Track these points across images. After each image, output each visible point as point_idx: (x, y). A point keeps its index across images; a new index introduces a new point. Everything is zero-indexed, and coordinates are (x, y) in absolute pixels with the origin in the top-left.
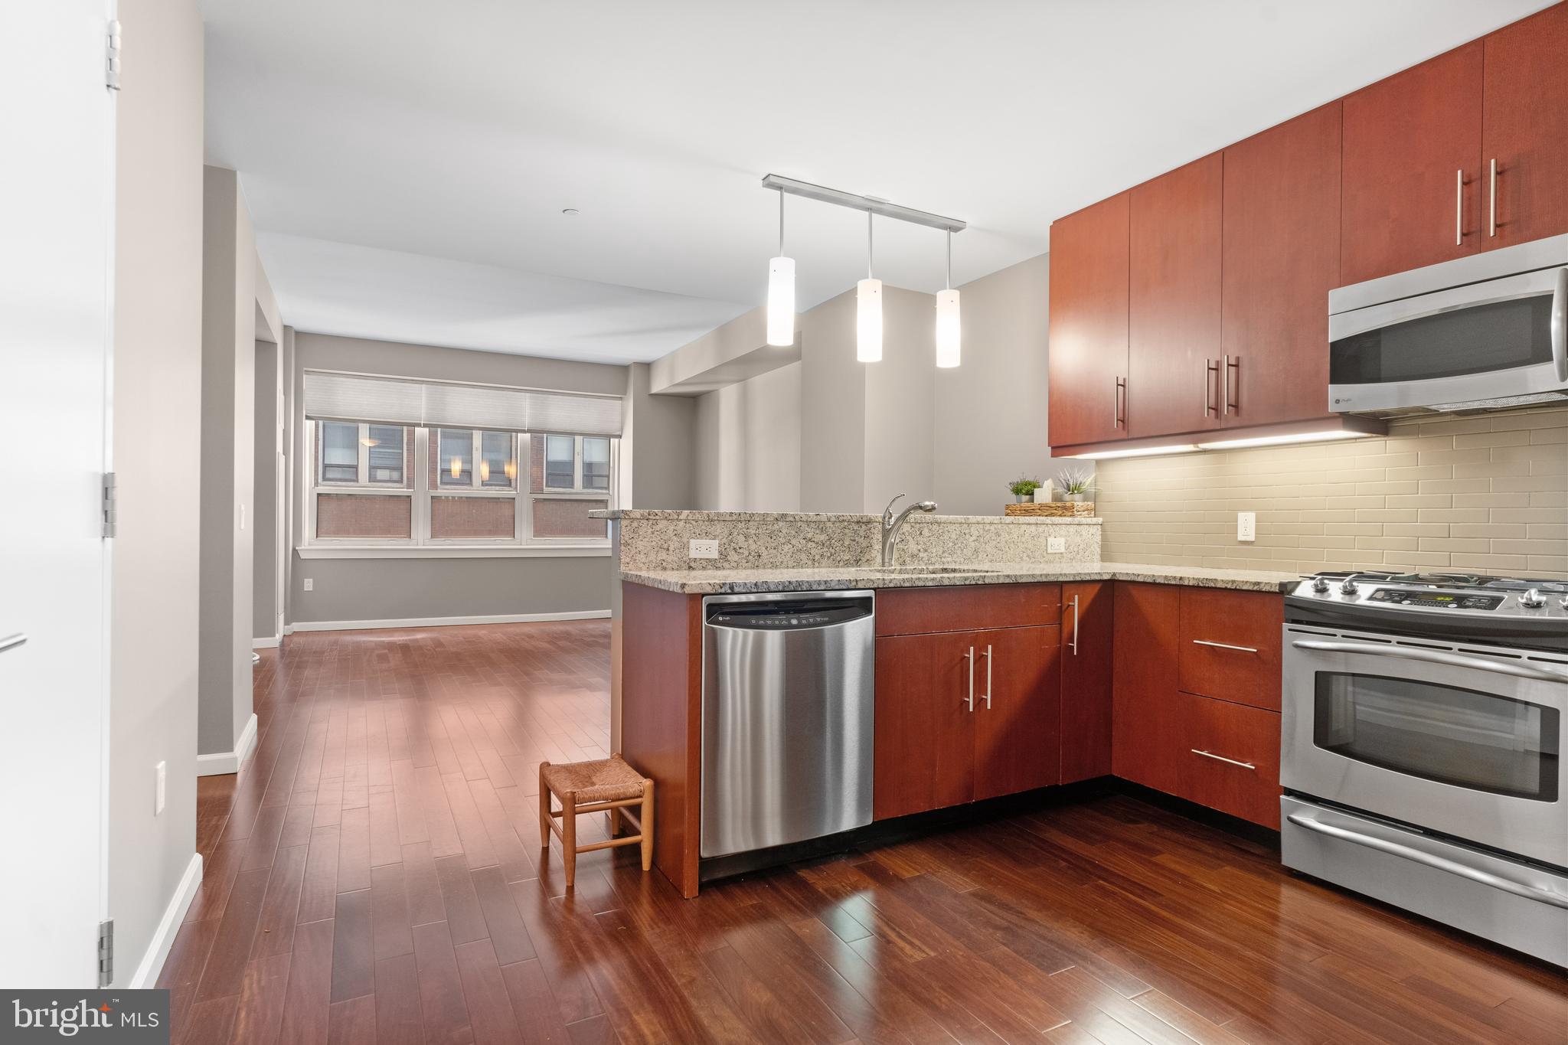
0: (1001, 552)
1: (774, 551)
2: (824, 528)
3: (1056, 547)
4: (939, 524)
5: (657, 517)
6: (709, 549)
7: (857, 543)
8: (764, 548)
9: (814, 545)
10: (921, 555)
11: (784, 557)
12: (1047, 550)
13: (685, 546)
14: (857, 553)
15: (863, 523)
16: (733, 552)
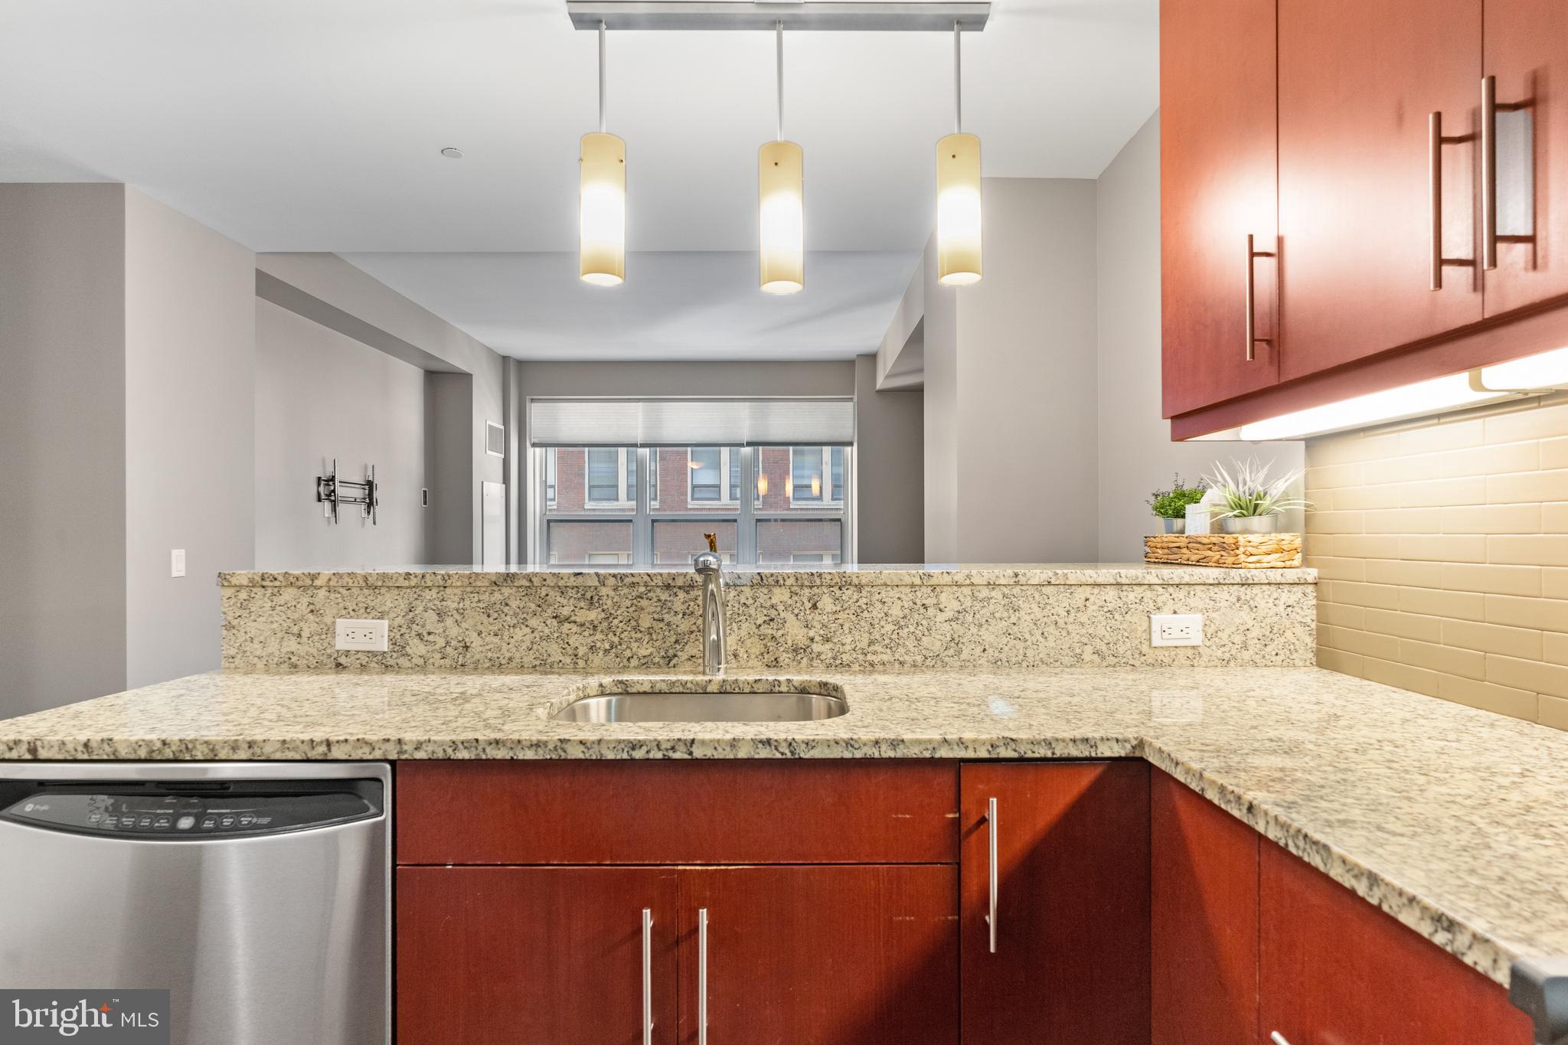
0: (1020, 645)
1: (496, 640)
2: (596, 598)
3: (1176, 633)
4: (859, 587)
5: (277, 583)
6: (369, 636)
8: (475, 634)
9: (575, 628)
10: (816, 647)
11: (514, 650)
12: (1150, 640)
13: (330, 631)
15: (680, 588)
16: (416, 641)
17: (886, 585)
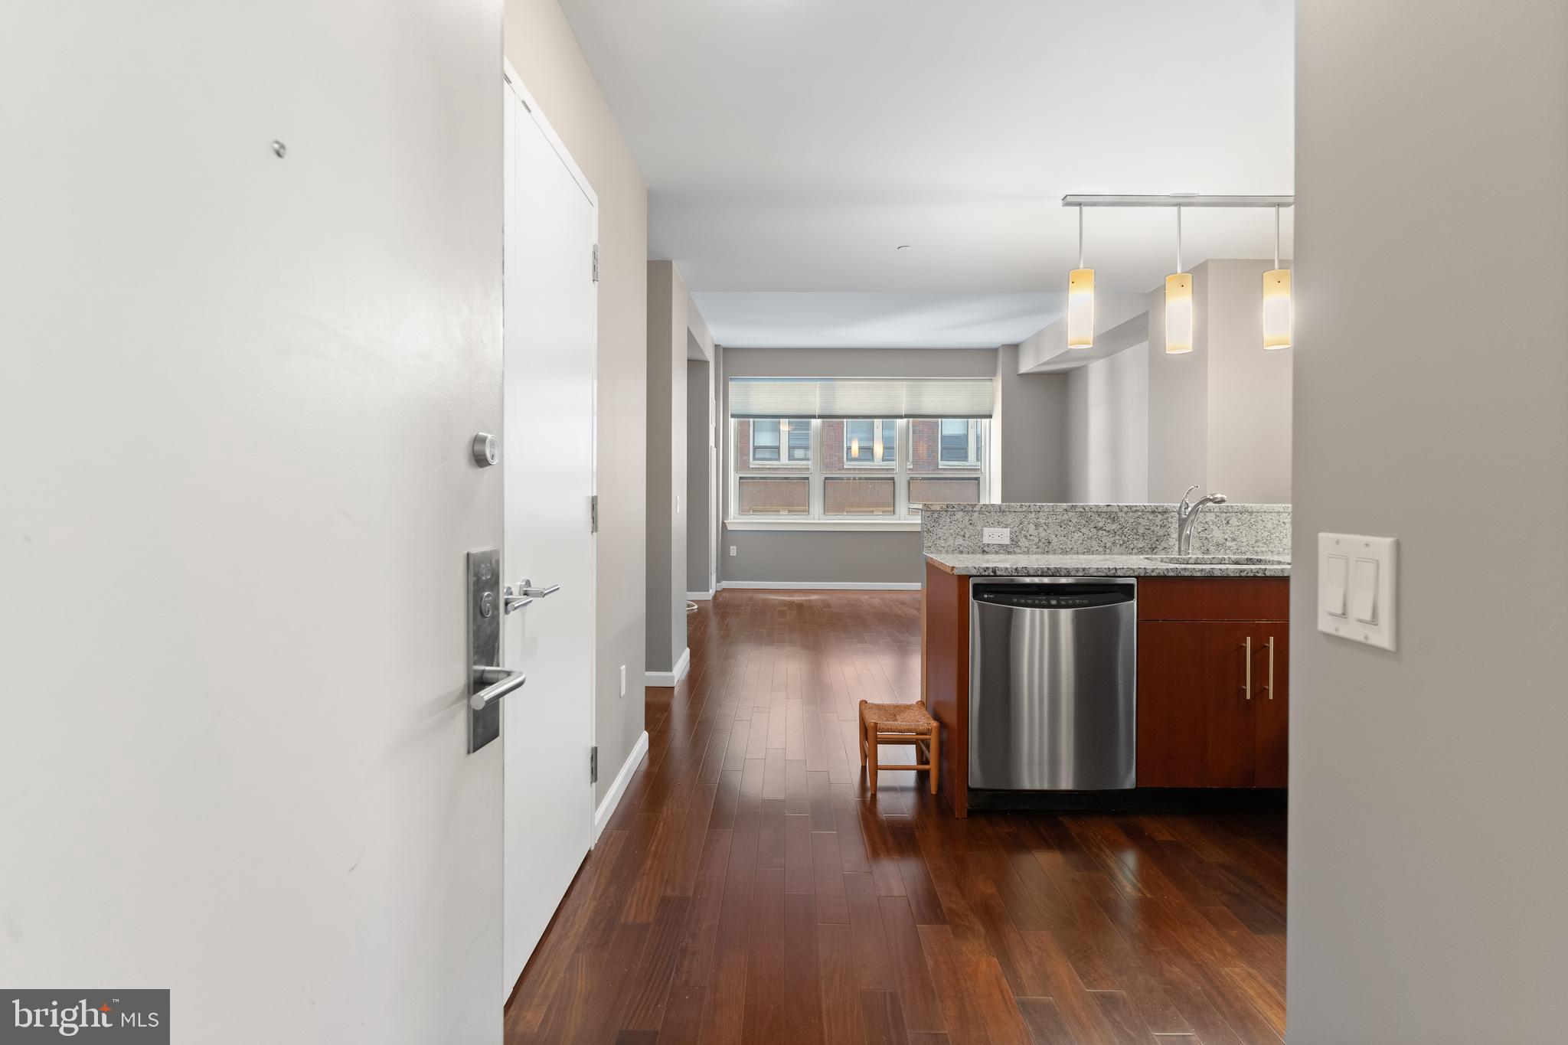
1: (1065, 539)
2: (1116, 518)
5: (954, 509)
6: (1001, 536)
7: (1153, 531)
8: (1054, 536)
9: (1105, 533)
10: (1228, 544)
13: (980, 534)
14: (1152, 541)
15: (1159, 513)
16: (1024, 539)
17: (1265, 512)
